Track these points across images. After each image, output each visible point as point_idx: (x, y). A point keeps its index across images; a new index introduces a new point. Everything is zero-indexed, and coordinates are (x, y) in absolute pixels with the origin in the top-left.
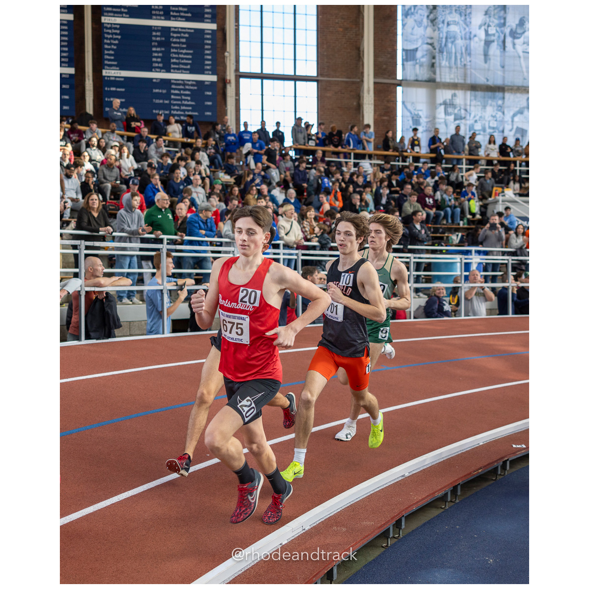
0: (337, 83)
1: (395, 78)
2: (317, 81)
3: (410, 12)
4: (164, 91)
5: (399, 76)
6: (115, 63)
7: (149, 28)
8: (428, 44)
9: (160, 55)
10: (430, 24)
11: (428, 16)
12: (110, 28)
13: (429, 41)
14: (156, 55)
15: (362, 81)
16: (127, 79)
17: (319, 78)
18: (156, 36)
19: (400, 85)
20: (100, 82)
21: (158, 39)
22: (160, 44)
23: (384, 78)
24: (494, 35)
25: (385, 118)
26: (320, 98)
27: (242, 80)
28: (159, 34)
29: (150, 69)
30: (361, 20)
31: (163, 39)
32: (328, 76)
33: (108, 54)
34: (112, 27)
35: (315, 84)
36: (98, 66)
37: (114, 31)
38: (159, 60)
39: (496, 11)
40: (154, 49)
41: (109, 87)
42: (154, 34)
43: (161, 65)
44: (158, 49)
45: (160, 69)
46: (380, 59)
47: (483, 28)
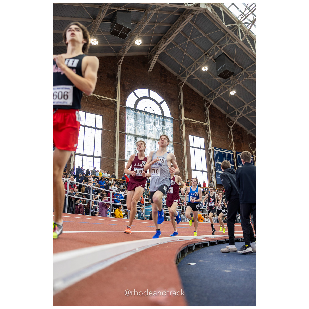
0: (107, 159)
1: (125, 159)
2: (101, 158)
3: (129, 141)
5: (126, 159)
8: (134, 150)
10: (135, 144)
11: (134, 143)
13: (135, 149)
15: (115, 159)
17: (101, 157)
19: (126, 161)
23: (122, 159)
24: (153, 149)
25: (122, 171)
26: (102, 163)
27: (76, 156)
30: (115, 142)
32: (104, 157)
35: (100, 159)
39: (153, 143)
46: (120, 153)
47: (150, 147)
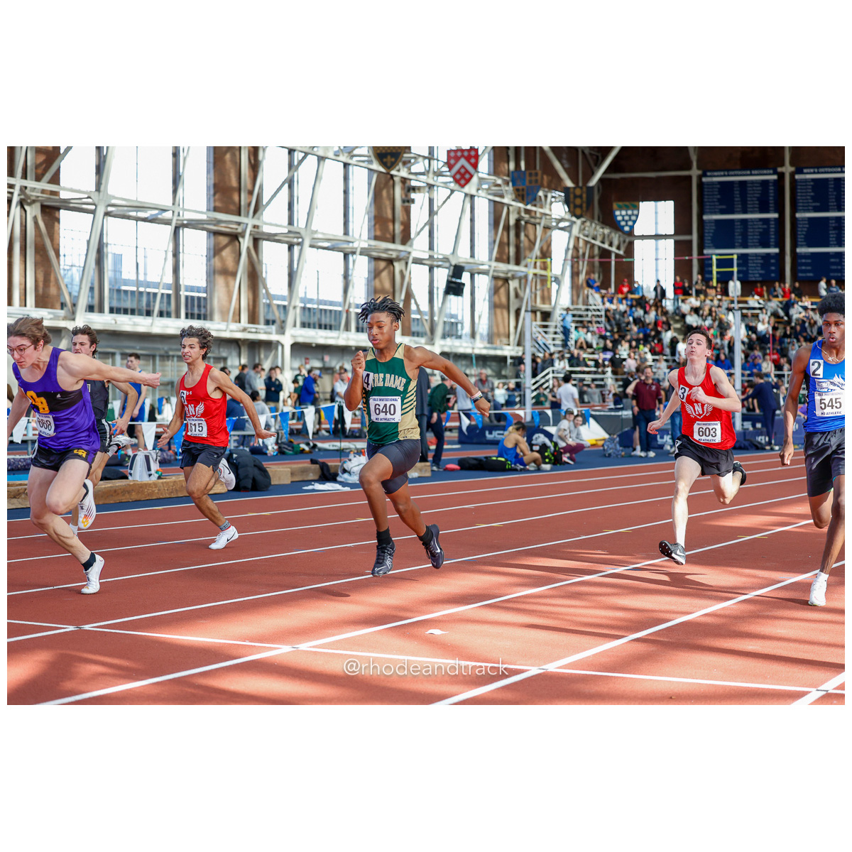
4: (838, 260)
6: (804, 243)
7: (827, 219)
9: (835, 236)
12: (802, 220)
14: (832, 236)
16: (813, 254)
18: (832, 223)
20: (795, 256)
21: (834, 225)
22: (835, 228)
28: (834, 221)
29: (827, 245)
31: (837, 225)
33: (801, 237)
34: (803, 219)
36: (794, 245)
37: (804, 222)
38: (834, 239)
40: (831, 232)
41: (801, 259)
42: (831, 222)
43: (835, 243)
44: (834, 232)
45: (835, 246)
